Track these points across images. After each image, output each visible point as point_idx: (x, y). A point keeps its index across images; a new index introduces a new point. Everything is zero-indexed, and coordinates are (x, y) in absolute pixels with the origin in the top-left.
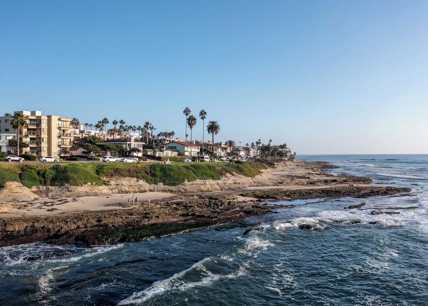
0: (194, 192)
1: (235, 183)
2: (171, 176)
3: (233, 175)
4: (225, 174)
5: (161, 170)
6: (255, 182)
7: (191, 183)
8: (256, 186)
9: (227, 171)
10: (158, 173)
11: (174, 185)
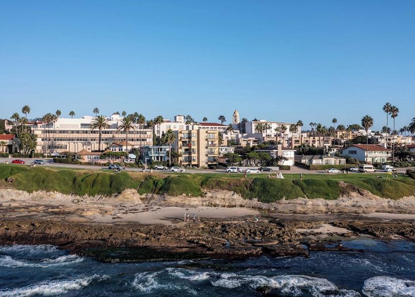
0: (283, 213)
1: (354, 206)
2: (269, 192)
3: (362, 194)
4: (348, 193)
5: (261, 185)
6: (390, 207)
7: (287, 201)
8: (389, 212)
9: (354, 190)
10: (257, 188)
11: (268, 202)
